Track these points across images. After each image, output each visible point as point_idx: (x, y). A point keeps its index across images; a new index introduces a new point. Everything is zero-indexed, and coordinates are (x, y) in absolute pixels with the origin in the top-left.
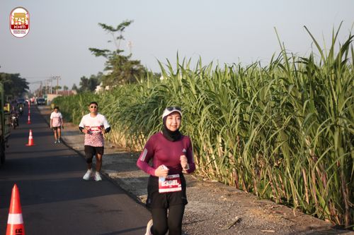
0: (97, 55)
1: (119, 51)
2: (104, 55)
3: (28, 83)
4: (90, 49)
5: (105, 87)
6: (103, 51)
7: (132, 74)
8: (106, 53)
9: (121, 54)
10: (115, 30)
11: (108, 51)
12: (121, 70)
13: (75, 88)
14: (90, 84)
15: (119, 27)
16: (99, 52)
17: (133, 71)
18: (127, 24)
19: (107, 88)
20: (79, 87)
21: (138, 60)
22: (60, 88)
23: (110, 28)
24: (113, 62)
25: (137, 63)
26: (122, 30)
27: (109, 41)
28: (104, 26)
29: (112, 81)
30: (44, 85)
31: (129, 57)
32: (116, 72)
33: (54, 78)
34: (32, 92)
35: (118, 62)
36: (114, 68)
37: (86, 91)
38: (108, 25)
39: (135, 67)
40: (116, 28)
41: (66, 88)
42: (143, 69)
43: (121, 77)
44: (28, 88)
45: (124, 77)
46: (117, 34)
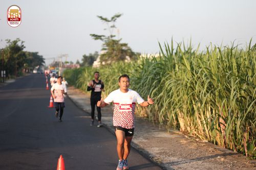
0: (96, 39)
1: (112, 36)
2: (101, 39)
3: (44, 59)
4: (91, 35)
5: (101, 63)
6: (100, 36)
7: (122, 53)
8: (102, 38)
9: (114, 38)
10: (109, 21)
11: (104, 36)
12: (113, 50)
13: (78, 62)
14: (90, 60)
15: (113, 18)
16: (97, 37)
17: (123, 51)
18: (118, 16)
19: (104, 63)
20: (81, 62)
21: (126, 43)
22: (68, 62)
23: (106, 20)
24: (108, 45)
25: (125, 45)
26: (114, 21)
27: (105, 29)
28: (101, 18)
29: (107, 58)
30: (56, 61)
31: (119, 41)
32: (110, 51)
33: (64, 56)
34: (47, 66)
35: (111, 44)
36: (109, 49)
37: (87, 65)
38: (104, 17)
39: (124, 48)
40: (110, 19)
41: (72, 63)
42: (130, 49)
43: (113, 55)
44: (44, 62)
45: (116, 55)
46: (111, 24)
